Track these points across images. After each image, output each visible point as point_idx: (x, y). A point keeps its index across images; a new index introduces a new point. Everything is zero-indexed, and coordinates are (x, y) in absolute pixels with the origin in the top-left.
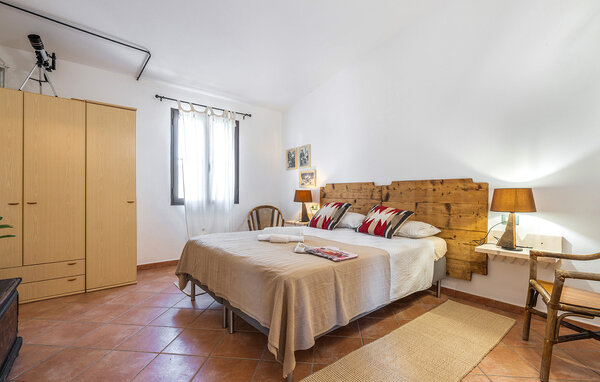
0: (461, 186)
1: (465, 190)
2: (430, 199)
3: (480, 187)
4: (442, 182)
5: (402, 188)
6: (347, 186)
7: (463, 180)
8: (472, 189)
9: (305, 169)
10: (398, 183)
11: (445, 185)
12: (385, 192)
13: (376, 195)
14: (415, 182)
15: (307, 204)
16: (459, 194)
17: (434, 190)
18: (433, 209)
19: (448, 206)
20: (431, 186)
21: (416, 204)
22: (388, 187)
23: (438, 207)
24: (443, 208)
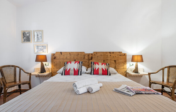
0: (119, 54)
1: (120, 55)
2: (109, 59)
3: (125, 55)
4: (113, 53)
5: (98, 54)
6: (70, 53)
7: (120, 52)
8: (122, 55)
9: (39, 44)
10: (96, 53)
11: (114, 54)
12: (90, 56)
13: (86, 57)
14: (103, 52)
15: (44, 63)
16: (118, 57)
17: (110, 55)
18: (110, 62)
19: (115, 61)
20: (109, 54)
21: (104, 61)
22: (92, 54)
23: (112, 61)
24: (114, 62)
